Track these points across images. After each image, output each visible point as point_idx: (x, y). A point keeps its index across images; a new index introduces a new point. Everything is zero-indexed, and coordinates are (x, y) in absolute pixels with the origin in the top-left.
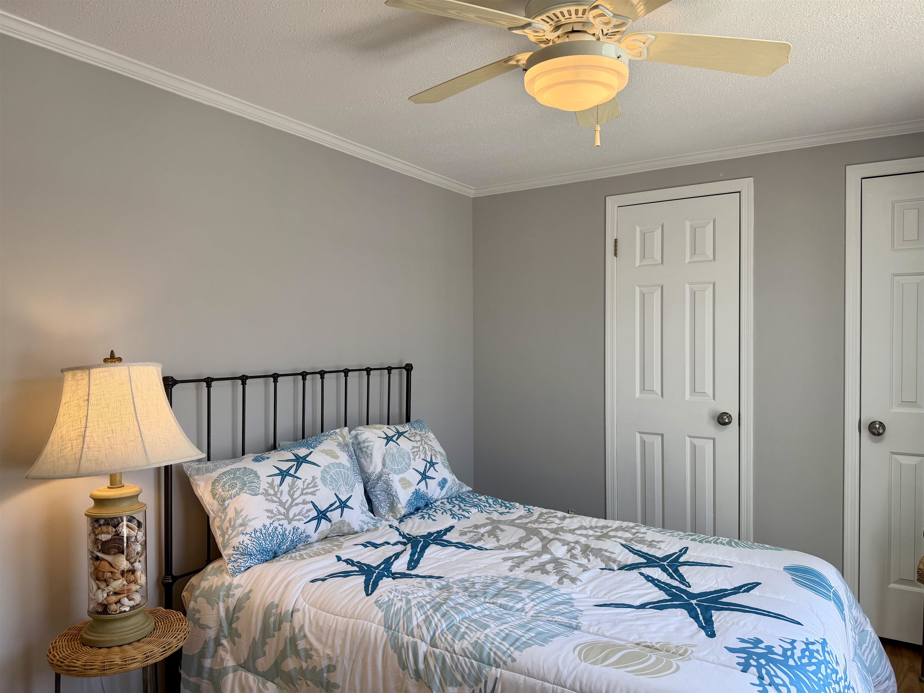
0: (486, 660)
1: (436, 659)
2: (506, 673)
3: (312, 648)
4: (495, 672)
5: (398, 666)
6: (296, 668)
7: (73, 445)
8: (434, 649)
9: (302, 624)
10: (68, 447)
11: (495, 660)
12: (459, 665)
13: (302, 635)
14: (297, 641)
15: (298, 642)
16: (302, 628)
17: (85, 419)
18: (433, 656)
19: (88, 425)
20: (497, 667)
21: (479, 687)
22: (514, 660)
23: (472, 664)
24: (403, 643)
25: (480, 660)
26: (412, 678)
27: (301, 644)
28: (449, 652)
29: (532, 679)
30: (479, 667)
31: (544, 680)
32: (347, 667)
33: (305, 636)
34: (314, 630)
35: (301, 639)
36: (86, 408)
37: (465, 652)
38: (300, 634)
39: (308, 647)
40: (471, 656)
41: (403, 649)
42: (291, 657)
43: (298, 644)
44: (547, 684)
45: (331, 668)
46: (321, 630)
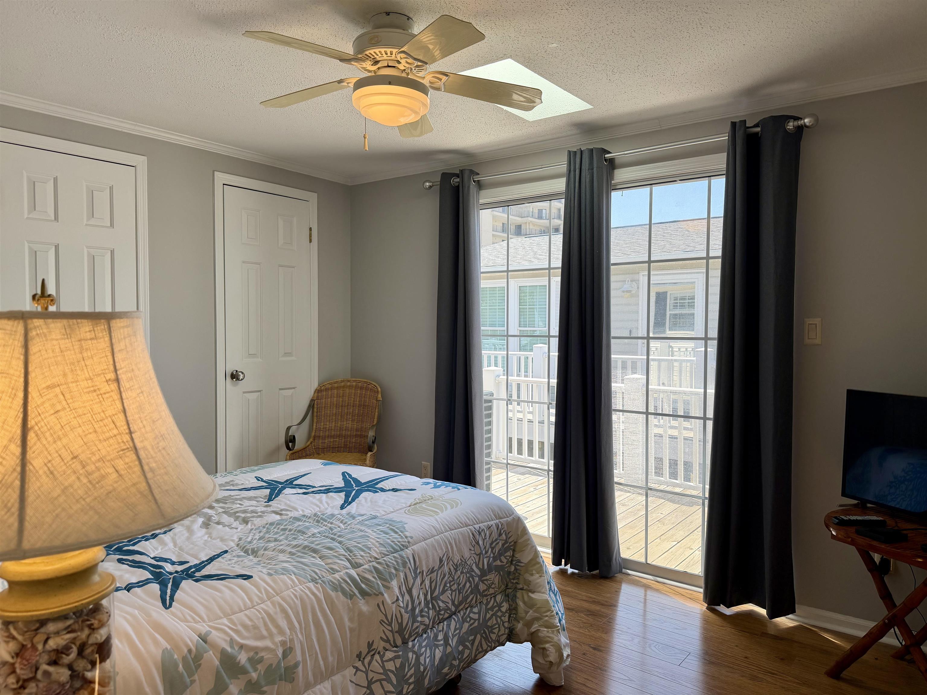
0: (399, 549)
1: (370, 571)
2: (415, 547)
3: (256, 650)
4: (408, 552)
5: (345, 600)
6: (241, 690)
7: (119, 468)
8: (362, 567)
9: (228, 639)
10: (108, 474)
11: (402, 545)
12: (389, 563)
13: (236, 648)
14: (235, 660)
15: (238, 659)
16: (232, 642)
17: (121, 416)
18: (367, 572)
19: (133, 427)
20: (407, 548)
21: (407, 567)
22: (412, 538)
23: (394, 557)
24: (338, 580)
25: (396, 551)
26: (361, 600)
27: (243, 658)
28: (373, 561)
29: (428, 540)
30: (400, 555)
31: (433, 536)
32: (302, 639)
33: (242, 647)
34: (245, 633)
35: (240, 653)
36: (116, 397)
37: (384, 554)
38: (234, 649)
39: (252, 654)
40: (389, 552)
41: (342, 584)
42: (231, 684)
43: (240, 660)
44: (436, 537)
45: (288, 651)
46: (256, 627)
